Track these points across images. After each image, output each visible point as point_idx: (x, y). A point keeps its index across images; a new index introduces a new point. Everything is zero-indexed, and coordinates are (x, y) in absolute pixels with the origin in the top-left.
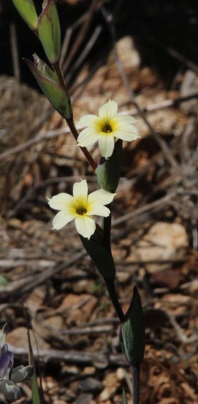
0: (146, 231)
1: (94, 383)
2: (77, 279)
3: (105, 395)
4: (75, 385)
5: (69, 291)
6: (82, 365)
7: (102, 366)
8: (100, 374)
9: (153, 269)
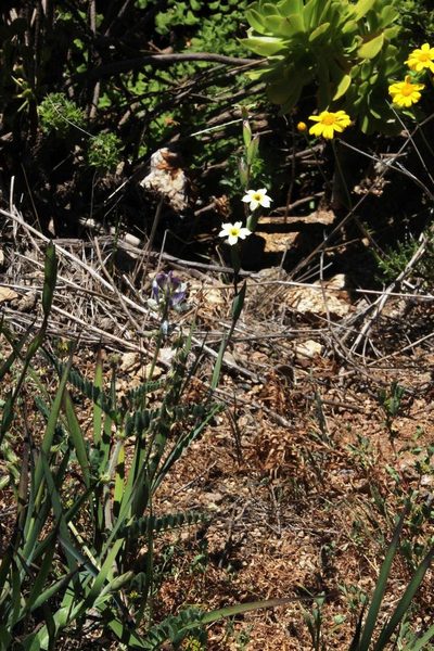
0: (305, 341)
1: (248, 386)
2: (264, 346)
3: (250, 393)
4: (240, 385)
5: (258, 350)
6: (248, 377)
7: (256, 381)
8: (253, 384)
9: (299, 356)
